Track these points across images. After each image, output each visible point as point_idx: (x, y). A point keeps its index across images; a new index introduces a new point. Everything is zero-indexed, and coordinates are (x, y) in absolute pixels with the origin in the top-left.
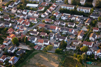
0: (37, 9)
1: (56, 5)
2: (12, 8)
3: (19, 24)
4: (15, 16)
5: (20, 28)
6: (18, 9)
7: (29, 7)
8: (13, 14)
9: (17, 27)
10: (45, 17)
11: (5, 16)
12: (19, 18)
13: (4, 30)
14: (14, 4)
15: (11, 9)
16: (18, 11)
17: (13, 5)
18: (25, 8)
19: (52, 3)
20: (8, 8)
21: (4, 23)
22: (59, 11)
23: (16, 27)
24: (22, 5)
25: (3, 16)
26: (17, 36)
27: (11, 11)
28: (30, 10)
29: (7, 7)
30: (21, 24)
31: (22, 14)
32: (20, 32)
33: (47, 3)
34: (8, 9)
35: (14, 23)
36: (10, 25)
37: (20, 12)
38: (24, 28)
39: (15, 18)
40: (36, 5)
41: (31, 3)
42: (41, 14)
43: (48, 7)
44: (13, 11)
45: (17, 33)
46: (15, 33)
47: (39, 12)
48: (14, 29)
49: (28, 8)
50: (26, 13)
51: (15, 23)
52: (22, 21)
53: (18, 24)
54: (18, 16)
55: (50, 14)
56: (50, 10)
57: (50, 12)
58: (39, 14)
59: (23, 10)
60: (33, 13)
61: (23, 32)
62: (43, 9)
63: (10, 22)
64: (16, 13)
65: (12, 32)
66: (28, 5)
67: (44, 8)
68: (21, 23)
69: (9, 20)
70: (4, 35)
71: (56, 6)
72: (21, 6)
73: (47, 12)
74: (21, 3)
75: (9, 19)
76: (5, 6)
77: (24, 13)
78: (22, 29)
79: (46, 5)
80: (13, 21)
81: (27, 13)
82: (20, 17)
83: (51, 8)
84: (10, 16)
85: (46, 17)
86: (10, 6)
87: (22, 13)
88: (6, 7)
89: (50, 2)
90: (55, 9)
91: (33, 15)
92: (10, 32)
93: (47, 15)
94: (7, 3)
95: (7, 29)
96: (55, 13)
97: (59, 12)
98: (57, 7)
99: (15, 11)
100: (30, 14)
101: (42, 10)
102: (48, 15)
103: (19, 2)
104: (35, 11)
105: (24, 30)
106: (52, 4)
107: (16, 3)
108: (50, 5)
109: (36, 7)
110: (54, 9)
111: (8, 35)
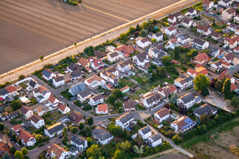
2: (225, 8)
3: (227, 48)
9: (220, 53)
11: (202, 24)
21: (195, 37)
23: (217, 54)
25: (198, 22)
26: (211, 73)
29: (216, 3)
30: (232, 50)
32: (221, 66)
34: (215, 9)
35: (216, 42)
39: (221, 33)
44: (226, 15)
46: (209, 65)
48: (210, 56)
51: (219, 44)
52: (236, 43)
54: (232, 29)
61: (229, 67)
63: (209, 39)
68: (231, 46)
69: (207, 34)
70: (183, 65)
75: (209, 32)
82: (236, 33)
84: (214, 25)
105: (234, 63)
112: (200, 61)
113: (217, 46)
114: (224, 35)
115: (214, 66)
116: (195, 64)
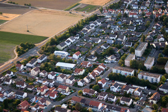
0: (73, 72)
1: (104, 66)
4: (35, 80)
5: (39, 101)
6: (41, 70)
7: (59, 68)
8: (32, 77)
10: (83, 86)
12: (41, 84)
13: (14, 103)
14: (36, 62)
15: (30, 69)
16: (42, 74)
17: (35, 64)
18: (53, 69)
19: (98, 64)
20: (25, 67)
22: (107, 78)
24: (49, 63)
27: (29, 72)
28: (61, 72)
31: (47, 79)
33: (90, 63)
36: (25, 95)
37: (43, 74)
38: (47, 101)
40: (72, 66)
41: (64, 62)
42: (78, 80)
43: (90, 70)
45: (34, 108)
47: (75, 76)
49: (58, 70)
50: (53, 77)
53: (38, 94)
55: (92, 80)
56: (94, 74)
57: (93, 78)
58: (74, 80)
59: (48, 71)
60: (65, 78)
62: (82, 73)
64: (38, 76)
65: (26, 107)
66: (59, 64)
67: (84, 70)
71: (104, 69)
72: (47, 65)
73: (88, 78)
74: (48, 60)
76: (21, 64)
77: (50, 76)
78: (44, 103)
79: (87, 66)
80: (30, 89)
81: (56, 77)
83: (96, 71)
85: (86, 85)
86: (29, 64)
87: (47, 77)
88: (22, 66)
89: (95, 61)
90: (102, 74)
91: (65, 81)
92: (22, 108)
93: (88, 82)
94: (25, 59)
95: (19, 102)
96: (100, 79)
97: (108, 79)
98: (106, 70)
99: (36, 73)
100: (60, 79)
101: (80, 74)
102: (90, 83)
103: (44, 59)
104: (68, 75)
106: (98, 65)
107: (39, 61)
108: (95, 66)
109: (72, 69)
110: (100, 73)
111: (19, 111)
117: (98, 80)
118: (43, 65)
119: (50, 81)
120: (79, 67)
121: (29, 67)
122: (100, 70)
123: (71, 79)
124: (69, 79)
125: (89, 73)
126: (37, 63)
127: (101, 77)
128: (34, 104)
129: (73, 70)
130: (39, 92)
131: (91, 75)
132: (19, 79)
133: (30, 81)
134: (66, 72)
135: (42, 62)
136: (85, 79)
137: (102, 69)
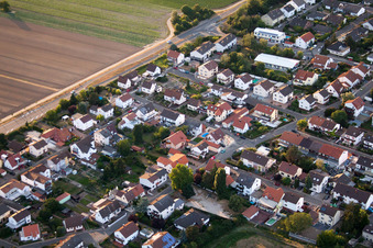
0: (291, 78)
1: (364, 70)
2: (201, 62)
3: (213, 122)
4: (205, 90)
5: (210, 136)
6: (221, 67)
7: (262, 65)
8: (201, 83)
9: (203, 130)
10: (311, 110)
11: (171, 88)
12: (217, 99)
13: (156, 134)
14: (213, 49)
15: (197, 64)
16: (221, 76)
17: (209, 53)
18: (249, 68)
19: (350, 63)
20: (188, 59)
21: (163, 108)
22: (369, 96)
23: (198, 132)
24: (240, 54)
25: (164, 85)
26: (194, 162)
27: (194, 70)
28: (264, 75)
29: (187, 55)
30: (220, 123)
31: (232, 88)
32: (206, 150)
33: (331, 60)
34: (186, 64)
35: (195, 114)
36: (181, 119)
37: (225, 78)
38: (226, 137)
39: (201, 99)
40: (291, 63)
41: (274, 54)
42: (301, 97)
43: (331, 75)
44: (204, 73)
46: (189, 150)
47: (295, 87)
48: (189, 136)
49: (260, 70)
50: (245, 86)
51: (200, 116)
52: (224, 114)
53: (208, 119)
54: (216, 92)
55: (332, 99)
56: (338, 86)
57: (336, 95)
58: (291, 95)
59: (237, 72)
60: (272, 89)
61: (219, 150)
62: (311, 81)
63: (184, 109)
64: (214, 80)
65: (180, 145)
66: (262, 58)
67: (316, 76)
68: (218, 119)
69: (180, 102)
70: (150, 153)
71: (363, 75)
72: (234, 59)
73: (324, 93)
74: (239, 48)
75: (183, 99)
76: (179, 51)
77: (240, 84)
78: (219, 141)
79: (326, 67)
80: (193, 108)
81: (252, 86)
82: (223, 98)
83: (343, 79)
84: (188, 88)
85: (317, 109)
86: (195, 54)
87: (232, 84)
88: (181, 57)
89: (345, 57)
90: (357, 86)
91: (270, 96)
92: (172, 146)
93: (323, 102)
94: (189, 42)
95: (167, 133)
96: (351, 99)
97: (370, 99)
98: (367, 78)
99: (210, 74)
100: (260, 91)
101: (306, 83)
102: (326, 104)
103: (230, 44)
104: (279, 84)
105: (225, 144)
106: (350, 67)
107: (219, 47)
108: (343, 69)
109: (289, 71)
110: (352, 84)
111: (165, 153)
112: (175, 144)
113: (197, 119)
114: (206, 103)
115: (196, 150)
116: (168, 150)
117: (346, 99)
118: (226, 57)
119: (239, 92)
120: (305, 68)
121: (197, 60)
122: (353, 77)
123: (285, 92)
124: (282, 92)
125: (328, 83)
126: (215, 52)
127: (354, 93)
128: (198, 140)
129: (293, 73)
130: (211, 115)
131: (330, 88)
132: (172, 84)
133: (195, 90)
134: (275, 76)
135: (226, 51)
136: (317, 95)
137: (358, 76)
